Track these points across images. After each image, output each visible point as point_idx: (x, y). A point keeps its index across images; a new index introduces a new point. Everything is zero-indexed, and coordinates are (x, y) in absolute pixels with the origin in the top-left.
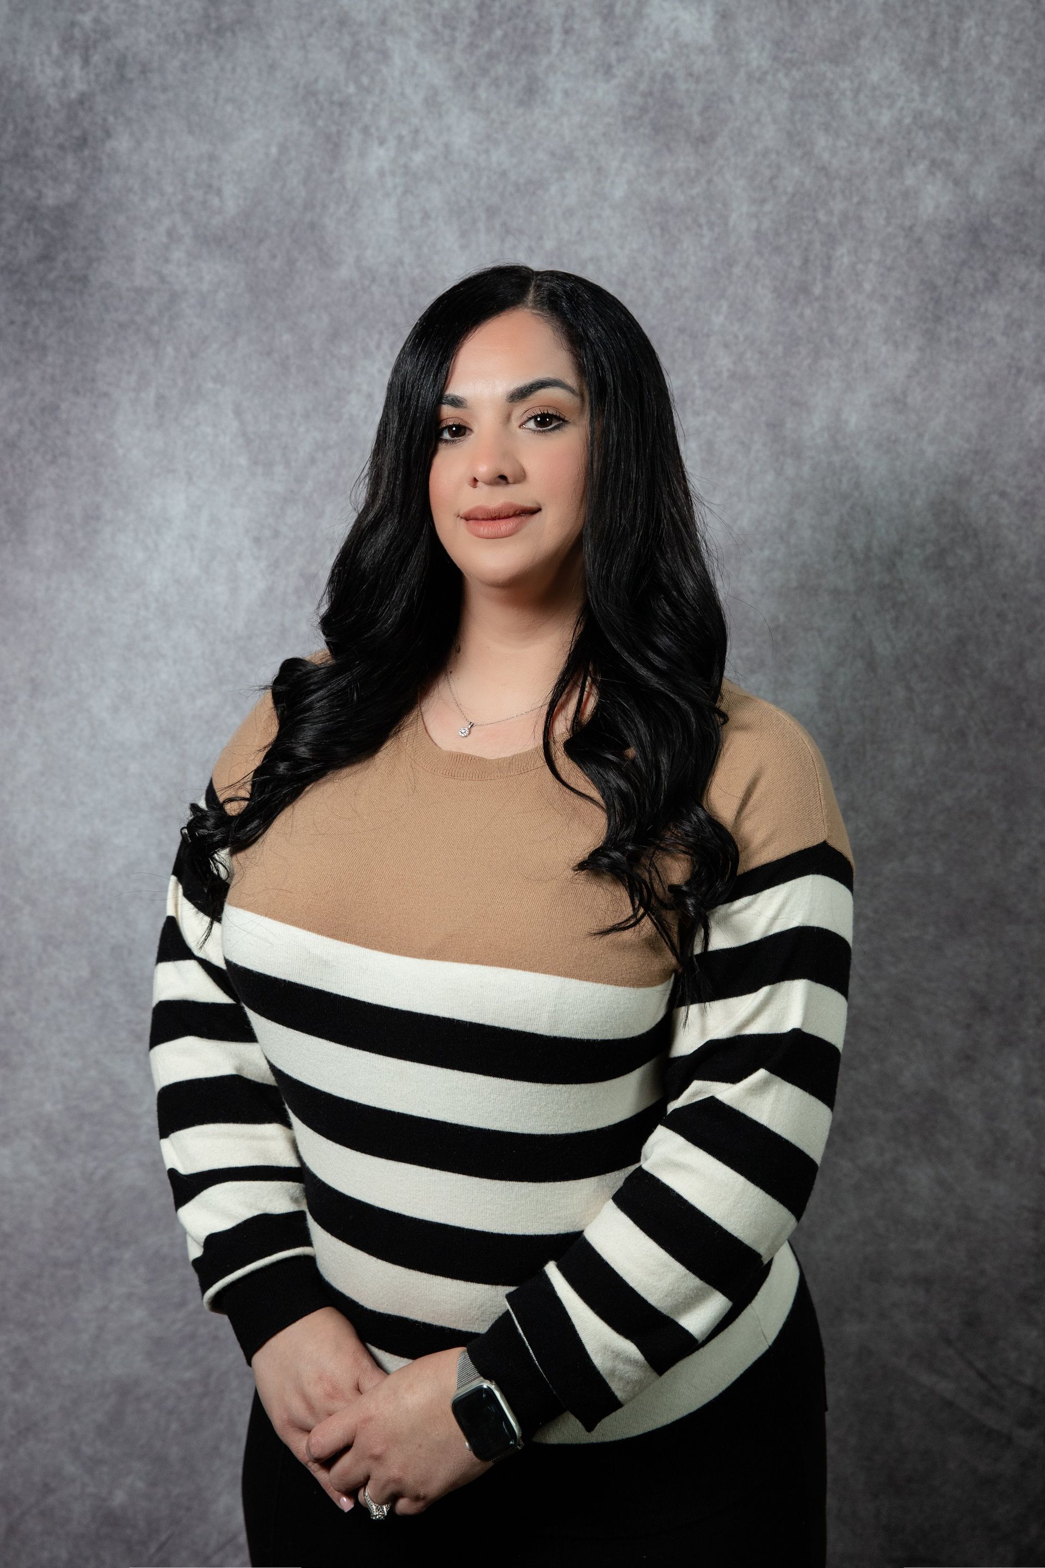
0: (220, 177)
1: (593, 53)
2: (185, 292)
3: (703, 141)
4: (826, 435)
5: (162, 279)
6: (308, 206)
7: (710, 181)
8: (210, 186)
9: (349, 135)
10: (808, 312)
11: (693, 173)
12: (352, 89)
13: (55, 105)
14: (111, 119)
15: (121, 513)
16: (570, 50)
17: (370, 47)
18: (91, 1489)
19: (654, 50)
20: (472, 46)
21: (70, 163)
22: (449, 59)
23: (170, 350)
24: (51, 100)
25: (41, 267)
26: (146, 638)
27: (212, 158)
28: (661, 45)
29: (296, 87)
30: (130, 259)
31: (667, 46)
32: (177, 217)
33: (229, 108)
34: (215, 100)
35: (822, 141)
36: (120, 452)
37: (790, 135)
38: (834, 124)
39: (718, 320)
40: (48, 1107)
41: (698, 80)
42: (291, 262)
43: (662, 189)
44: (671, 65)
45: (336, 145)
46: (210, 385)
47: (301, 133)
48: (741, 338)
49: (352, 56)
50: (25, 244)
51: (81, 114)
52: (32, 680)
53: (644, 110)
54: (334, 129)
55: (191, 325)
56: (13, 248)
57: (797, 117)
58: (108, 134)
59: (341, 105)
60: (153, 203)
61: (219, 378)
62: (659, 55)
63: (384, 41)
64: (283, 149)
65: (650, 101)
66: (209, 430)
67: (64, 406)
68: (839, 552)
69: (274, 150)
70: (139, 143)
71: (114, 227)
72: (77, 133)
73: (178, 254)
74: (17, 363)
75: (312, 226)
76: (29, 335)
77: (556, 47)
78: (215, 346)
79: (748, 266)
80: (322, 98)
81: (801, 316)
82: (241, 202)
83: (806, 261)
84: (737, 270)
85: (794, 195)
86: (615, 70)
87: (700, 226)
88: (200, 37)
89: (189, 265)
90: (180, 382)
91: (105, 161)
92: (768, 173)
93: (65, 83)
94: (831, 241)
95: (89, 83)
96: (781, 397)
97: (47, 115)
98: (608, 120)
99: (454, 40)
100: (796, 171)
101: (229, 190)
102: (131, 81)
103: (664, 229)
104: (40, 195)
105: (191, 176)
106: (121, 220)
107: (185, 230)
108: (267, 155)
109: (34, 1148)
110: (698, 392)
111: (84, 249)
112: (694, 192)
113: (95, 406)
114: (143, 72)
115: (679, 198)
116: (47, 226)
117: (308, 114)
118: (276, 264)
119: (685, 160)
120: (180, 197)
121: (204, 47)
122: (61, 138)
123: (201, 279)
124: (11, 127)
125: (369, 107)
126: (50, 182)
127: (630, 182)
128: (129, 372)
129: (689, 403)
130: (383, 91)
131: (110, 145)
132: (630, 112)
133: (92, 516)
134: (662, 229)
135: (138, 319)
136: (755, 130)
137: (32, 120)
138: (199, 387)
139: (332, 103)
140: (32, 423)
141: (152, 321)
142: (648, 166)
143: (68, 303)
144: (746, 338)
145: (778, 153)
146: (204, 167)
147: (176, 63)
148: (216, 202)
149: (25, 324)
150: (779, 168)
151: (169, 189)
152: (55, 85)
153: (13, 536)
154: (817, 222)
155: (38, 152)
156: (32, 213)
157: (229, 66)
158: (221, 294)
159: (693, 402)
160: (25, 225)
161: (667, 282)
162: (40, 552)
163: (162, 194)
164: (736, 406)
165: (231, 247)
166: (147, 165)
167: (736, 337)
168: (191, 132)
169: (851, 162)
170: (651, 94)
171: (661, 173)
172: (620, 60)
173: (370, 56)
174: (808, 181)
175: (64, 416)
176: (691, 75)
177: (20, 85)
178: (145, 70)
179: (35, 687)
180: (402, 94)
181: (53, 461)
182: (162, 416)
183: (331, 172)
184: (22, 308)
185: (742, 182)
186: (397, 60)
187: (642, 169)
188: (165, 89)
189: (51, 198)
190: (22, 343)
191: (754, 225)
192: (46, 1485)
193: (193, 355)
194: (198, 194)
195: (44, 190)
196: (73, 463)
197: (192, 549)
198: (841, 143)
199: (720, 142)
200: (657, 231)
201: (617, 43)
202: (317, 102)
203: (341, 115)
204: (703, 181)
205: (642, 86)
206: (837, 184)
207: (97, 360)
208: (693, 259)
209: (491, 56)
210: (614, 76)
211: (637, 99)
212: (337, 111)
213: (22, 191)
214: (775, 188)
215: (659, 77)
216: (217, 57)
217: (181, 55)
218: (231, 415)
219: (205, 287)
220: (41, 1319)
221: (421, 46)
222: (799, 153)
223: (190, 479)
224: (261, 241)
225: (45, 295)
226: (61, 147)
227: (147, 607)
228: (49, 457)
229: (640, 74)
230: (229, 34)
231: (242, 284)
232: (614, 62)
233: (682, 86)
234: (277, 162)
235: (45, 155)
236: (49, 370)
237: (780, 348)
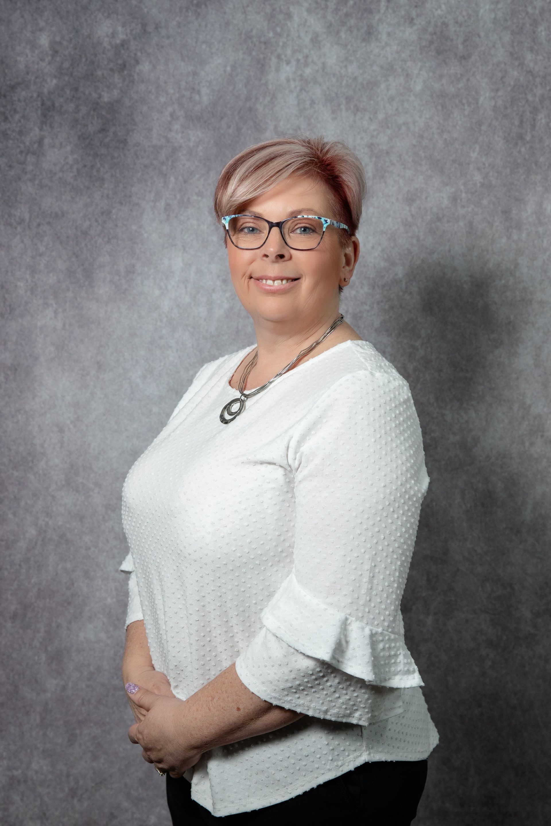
0: (199, 84)
1: (403, 13)
2: (181, 147)
3: (465, 58)
4: (534, 216)
5: (168, 140)
6: (248, 99)
7: (468, 80)
8: (194, 89)
9: (270, 59)
10: (523, 149)
11: (459, 76)
12: (271, 35)
13: (109, 47)
14: (139, 54)
15: (146, 269)
16: (390, 11)
17: (281, 12)
18: (137, 815)
19: (436, 10)
20: (337, 10)
21: (117, 78)
22: (324, 17)
23: (172, 179)
24: (106, 44)
25: (101, 135)
26: (161, 338)
27: (195, 74)
28: (440, 7)
29: (240, 34)
30: (150, 130)
31: (443, 7)
32: (176, 106)
33: (204, 46)
34: (196, 42)
35: (529, 56)
36: (146, 235)
37: (511, 54)
38: (536, 48)
39: (474, 155)
40: (109, 600)
41: (461, 25)
42: (239, 129)
43: (442, 85)
44: (446, 18)
45: (263, 65)
46: (195, 198)
47: (243, 59)
48: (487, 165)
49: (271, 17)
50: (92, 123)
51: (123, 51)
52: (98, 363)
53: (431, 42)
54: (262, 56)
55: (184, 165)
56: (85, 126)
57: (515, 44)
58: (137, 62)
59: (265, 43)
60: (162, 99)
61: (200, 194)
62: (439, 12)
63: (288, 8)
64: (234, 68)
65: (435, 37)
66: (195, 222)
67: (114, 211)
68: (543, 280)
69: (229, 69)
70: (154, 67)
71: (141, 112)
72: (120, 62)
73: (176, 127)
74: (88, 188)
75: (250, 109)
76: (95, 173)
77: (383, 9)
78: (197, 176)
79: (490, 125)
80: (255, 40)
81: (519, 152)
82: (211, 97)
83: (521, 122)
84: (484, 128)
85: (514, 86)
86: (415, 21)
87: (463, 104)
88: (187, 9)
89: (183, 132)
90: (178, 197)
91: (136, 77)
92: (500, 75)
93: (113, 35)
94: (535, 110)
95: (127, 35)
96: (509, 197)
97: (104, 53)
98: (411, 48)
99: (327, 7)
100: (515, 73)
101: (204, 91)
102: (150, 33)
103: (443, 106)
104: (100, 96)
105: (183, 84)
106: (145, 108)
107: (180, 113)
108: (225, 71)
109: (104, 624)
110: (464, 195)
111: (125, 125)
112: (460, 86)
113: (131, 210)
114: (156, 28)
115: (452, 90)
116: (104, 113)
117: (247, 49)
118: (231, 131)
119: (454, 68)
120: (177, 95)
121: (190, 14)
122: (111, 65)
123: (189, 140)
124: (84, 60)
125: (281, 44)
126: (105, 89)
127: (424, 82)
128: (150, 192)
129: (459, 201)
130: (288, 35)
131: (138, 68)
132: (424, 44)
133: (131, 271)
134: (443, 107)
135: (155, 162)
136: (493, 52)
137: (95, 55)
138: (189, 199)
139: (260, 42)
140: (96, 221)
141: (163, 163)
142: (434, 73)
143: (116, 155)
144: (489, 165)
145: (505, 64)
146: (190, 79)
147: (175, 23)
148: (197, 97)
149: (92, 167)
150: (506, 72)
151: (172, 91)
152: (108, 36)
153: (87, 283)
154: (527, 101)
155: (99, 73)
156: (96, 106)
157: (203, 24)
158: (200, 148)
159: (461, 200)
160: (92, 112)
161: (446, 136)
162: (101, 292)
163: (167, 94)
164: (485, 202)
165: (205, 122)
166: (159, 78)
167: (484, 164)
168: (183, 60)
169: (545, 68)
170: (435, 33)
171: (441, 76)
172: (418, 16)
173: (281, 17)
174: (522, 78)
175: (114, 217)
176: (457, 23)
177: (89, 36)
178: (157, 27)
179: (100, 366)
180: (299, 37)
181: (109, 242)
182: (168, 215)
183: (260, 80)
184: (90, 158)
185: (486, 80)
186: (296, 19)
187: (431, 74)
188: (168, 37)
189: (106, 98)
190: (91, 177)
191: (493, 103)
192: (112, 814)
193: (185, 182)
194: (187, 94)
195: (103, 93)
196: (120, 242)
197: (186, 288)
198: (540, 57)
199: (473, 58)
200: (440, 108)
201: (416, 6)
202: (252, 42)
203: (265, 49)
204: (465, 80)
205: (430, 29)
206: (538, 80)
207: (132, 186)
208: (460, 122)
209: (347, 15)
210: (415, 24)
211: (428, 37)
212: (263, 46)
213: (90, 94)
214: (504, 83)
215: (439, 24)
216: (197, 19)
217: (177, 19)
218: (207, 214)
219: (192, 144)
220: (108, 720)
221: (309, 11)
222: (516, 63)
223: (184, 249)
224: (222, 118)
225: (103, 151)
226: (112, 70)
227: (161, 321)
228: (106, 239)
229: (429, 23)
230: (203, 6)
231: (212, 142)
232: (414, 17)
233: (452, 28)
234: (231, 75)
235: (103, 75)
236: (106, 191)
237: (508, 170)
